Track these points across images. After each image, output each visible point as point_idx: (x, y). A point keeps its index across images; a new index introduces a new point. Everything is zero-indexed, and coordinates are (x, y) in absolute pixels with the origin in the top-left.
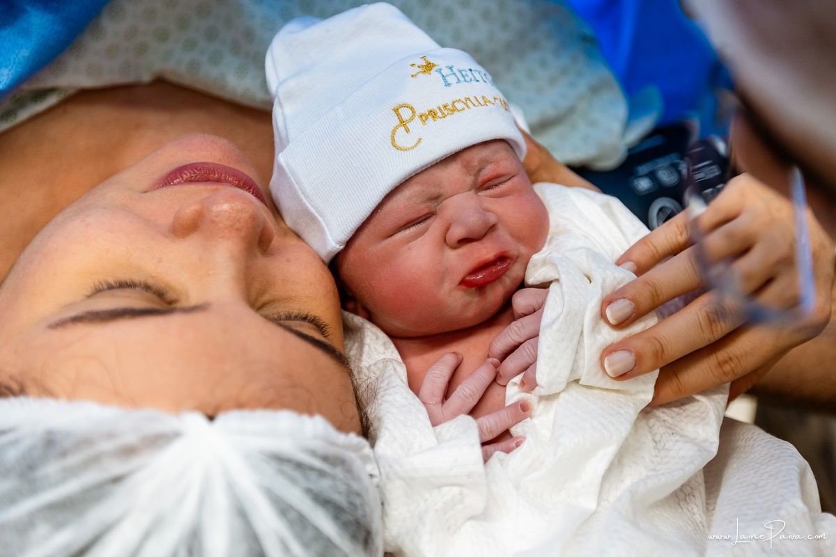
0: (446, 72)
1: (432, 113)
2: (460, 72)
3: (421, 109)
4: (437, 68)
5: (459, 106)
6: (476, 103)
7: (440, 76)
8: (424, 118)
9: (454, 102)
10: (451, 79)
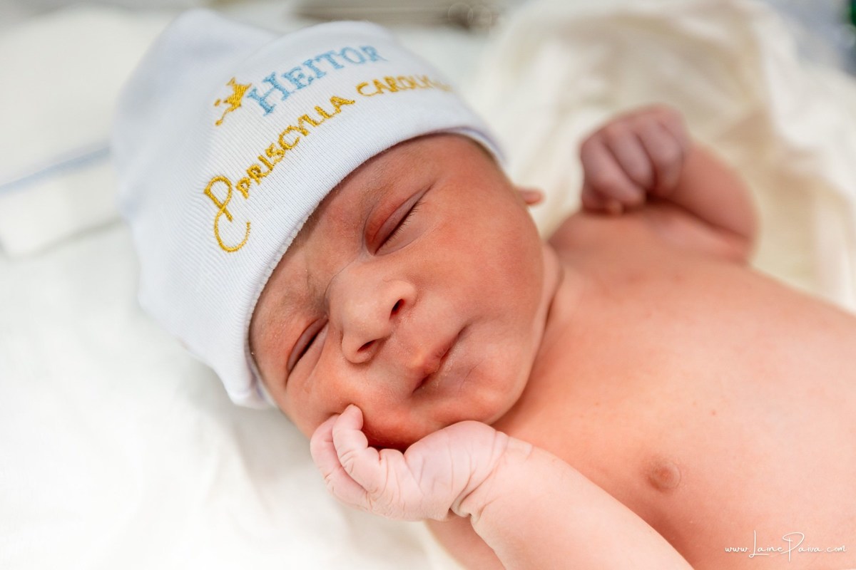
0: (263, 89)
1: (256, 173)
2: (288, 76)
3: (237, 175)
4: (250, 90)
5: (290, 138)
6: (318, 118)
7: (254, 103)
8: (245, 185)
9: (281, 137)
10: (275, 98)
